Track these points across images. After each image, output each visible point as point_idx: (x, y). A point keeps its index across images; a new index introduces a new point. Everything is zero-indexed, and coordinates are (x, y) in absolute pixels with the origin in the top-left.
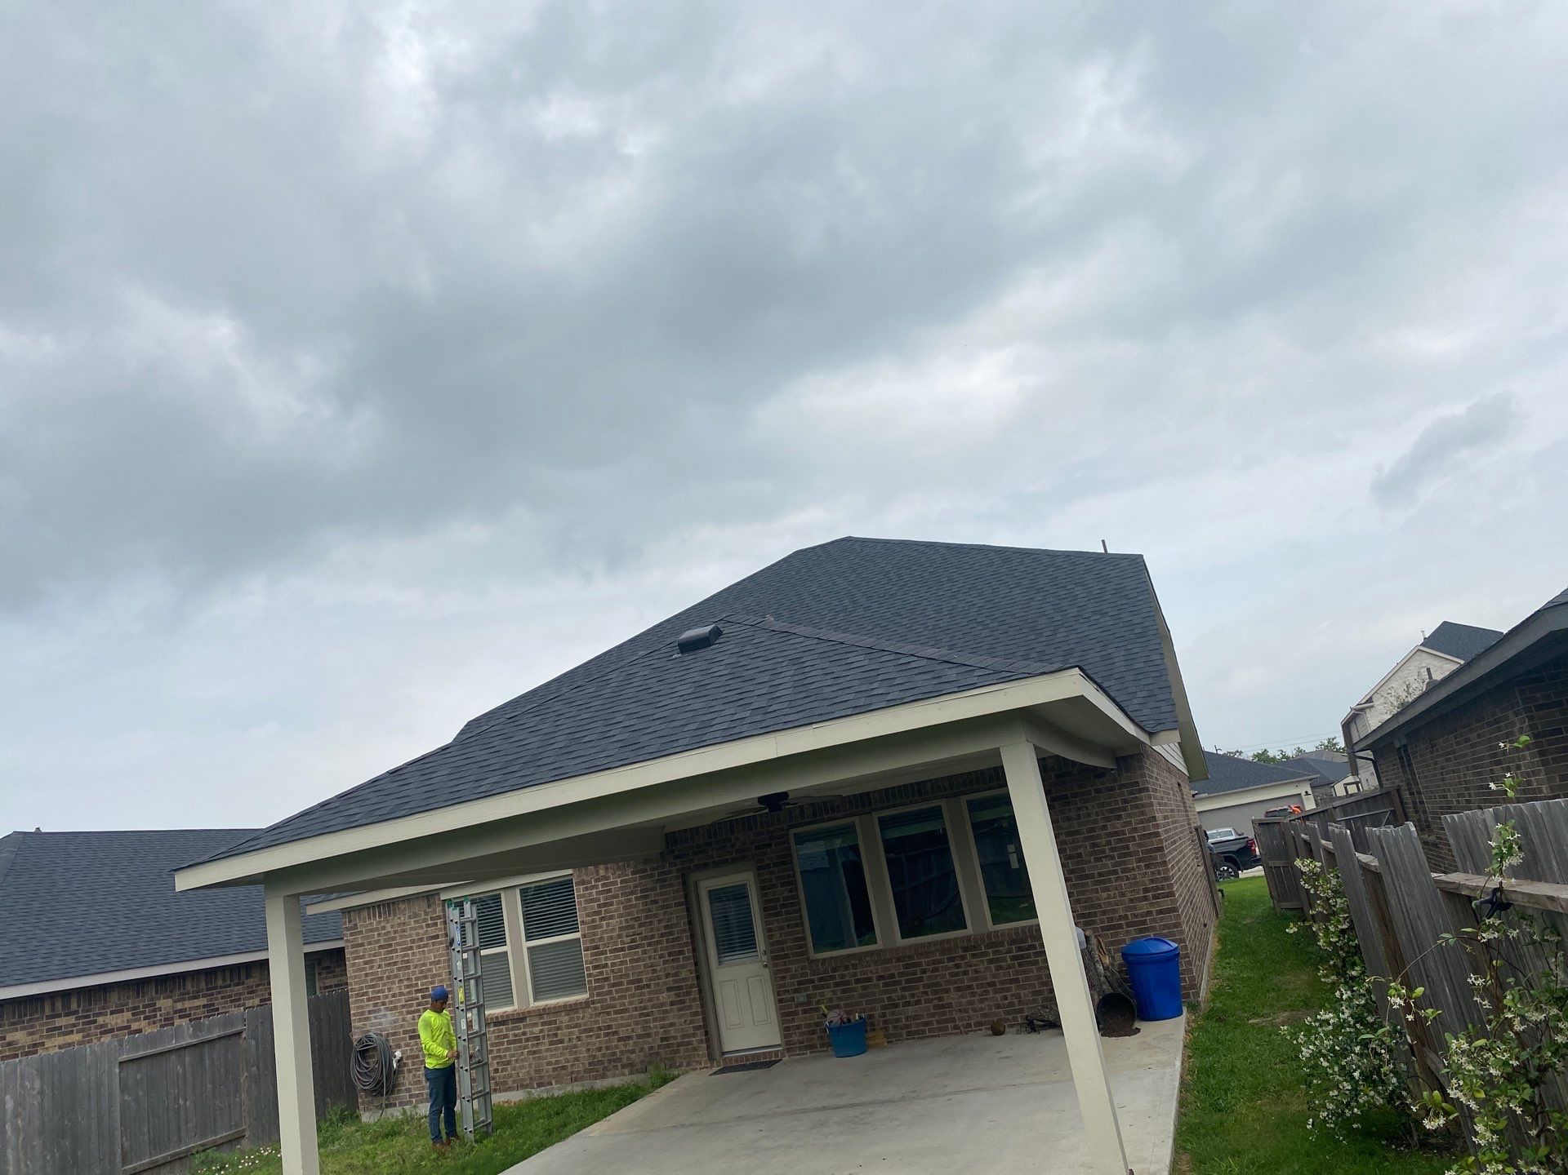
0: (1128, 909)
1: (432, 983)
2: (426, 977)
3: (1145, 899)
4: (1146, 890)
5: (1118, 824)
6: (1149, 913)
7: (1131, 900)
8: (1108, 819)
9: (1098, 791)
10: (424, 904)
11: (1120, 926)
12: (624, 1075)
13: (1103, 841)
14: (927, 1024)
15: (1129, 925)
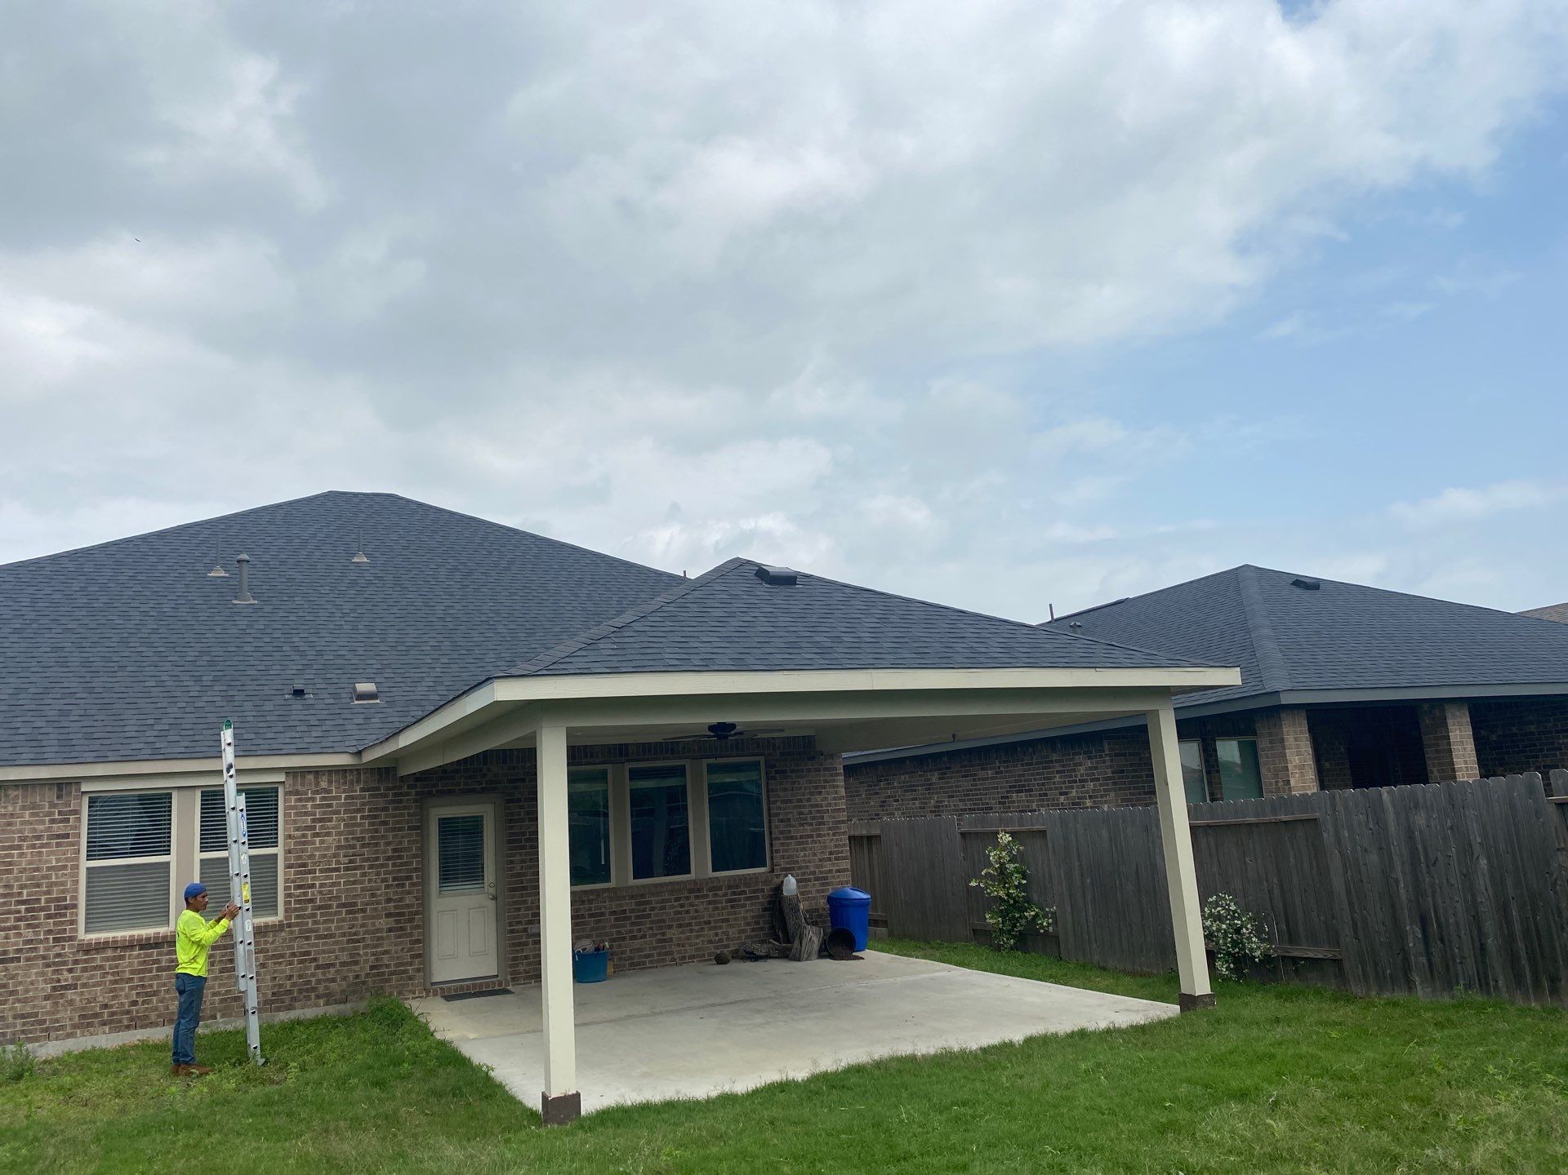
0: (817, 866)
1: (48, 893)
2: (38, 886)
3: (830, 859)
4: (831, 853)
5: (819, 798)
6: (830, 871)
7: (820, 860)
8: (812, 794)
9: (809, 770)
10: (51, 795)
11: (810, 880)
12: (316, 1005)
13: (806, 810)
14: (647, 956)
15: (817, 879)
